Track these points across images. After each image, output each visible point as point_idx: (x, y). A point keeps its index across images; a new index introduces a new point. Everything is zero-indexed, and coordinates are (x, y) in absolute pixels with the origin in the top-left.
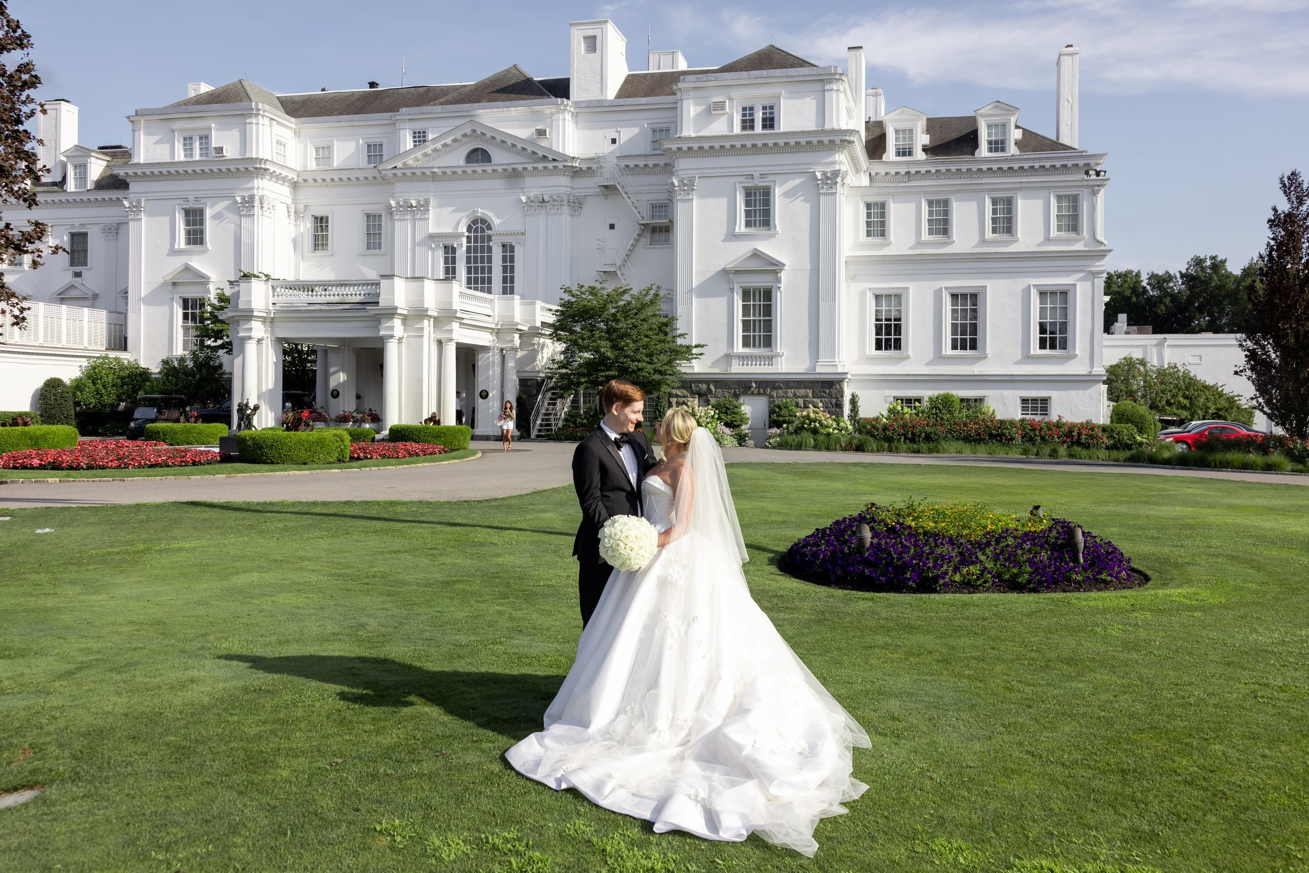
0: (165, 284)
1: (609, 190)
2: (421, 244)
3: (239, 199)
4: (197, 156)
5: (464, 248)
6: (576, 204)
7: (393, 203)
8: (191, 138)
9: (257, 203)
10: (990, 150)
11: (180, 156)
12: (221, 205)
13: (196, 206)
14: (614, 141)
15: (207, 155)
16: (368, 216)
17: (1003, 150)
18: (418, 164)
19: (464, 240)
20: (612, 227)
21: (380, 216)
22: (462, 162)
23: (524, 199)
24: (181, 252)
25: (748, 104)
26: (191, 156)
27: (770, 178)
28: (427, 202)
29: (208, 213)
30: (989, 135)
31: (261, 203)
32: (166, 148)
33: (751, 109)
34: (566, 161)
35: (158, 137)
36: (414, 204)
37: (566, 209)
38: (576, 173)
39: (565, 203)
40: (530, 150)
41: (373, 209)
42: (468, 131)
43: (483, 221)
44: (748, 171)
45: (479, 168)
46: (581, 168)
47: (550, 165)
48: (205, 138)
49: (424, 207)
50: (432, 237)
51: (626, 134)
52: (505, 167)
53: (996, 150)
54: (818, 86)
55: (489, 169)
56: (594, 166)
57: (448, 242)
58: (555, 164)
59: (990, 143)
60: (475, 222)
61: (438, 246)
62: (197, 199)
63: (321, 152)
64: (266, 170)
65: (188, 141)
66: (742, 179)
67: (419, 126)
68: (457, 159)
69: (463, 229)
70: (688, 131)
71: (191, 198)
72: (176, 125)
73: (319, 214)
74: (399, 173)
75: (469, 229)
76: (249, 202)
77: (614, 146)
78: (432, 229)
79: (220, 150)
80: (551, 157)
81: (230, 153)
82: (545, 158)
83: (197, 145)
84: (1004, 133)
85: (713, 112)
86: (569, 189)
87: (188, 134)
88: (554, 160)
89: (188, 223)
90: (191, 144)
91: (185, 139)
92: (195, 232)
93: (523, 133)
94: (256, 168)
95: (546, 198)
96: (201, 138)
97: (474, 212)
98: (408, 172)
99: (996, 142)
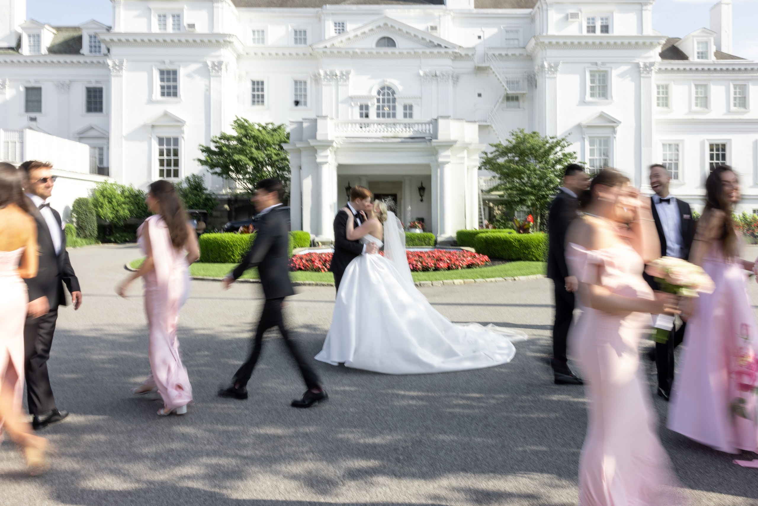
0: (145, 126)
1: (479, 70)
2: (343, 102)
3: (210, 64)
4: (170, 29)
5: (375, 107)
6: (456, 79)
7: (322, 72)
8: (165, 16)
9: (223, 67)
10: (698, 57)
11: (155, 28)
12: (194, 67)
13: (171, 67)
14: (480, 37)
15: (179, 29)
16: (296, 82)
17: (706, 58)
18: (341, 45)
19: (375, 101)
20: (480, 95)
21: (305, 83)
22: (374, 46)
23: (421, 73)
24: (157, 102)
25: (591, 16)
26: (165, 29)
27: (608, 65)
28: (348, 73)
29: (182, 73)
30: (698, 48)
31: (226, 67)
32: (144, 21)
33: (593, 19)
34: (455, 48)
35: (136, 13)
36: (338, 73)
37: (451, 82)
38: (457, 57)
39: (451, 78)
40: (428, 39)
41: (300, 77)
42: (382, 24)
43: (389, 88)
44: (594, 60)
45: (389, 50)
46: (461, 55)
47: (443, 51)
48: (177, 17)
49: (345, 76)
50: (352, 98)
51: (489, 32)
52: (409, 51)
53: (702, 58)
54: (638, 7)
55: (396, 50)
56: (470, 53)
57: (364, 102)
58: (446, 50)
59: (698, 53)
60: (383, 88)
61: (356, 105)
62: (171, 62)
63: (256, 33)
64: (230, 42)
65: (162, 18)
66: (590, 65)
67: (340, 19)
68: (371, 43)
69: (374, 93)
70: (552, 31)
71: (167, 61)
72: (152, 5)
73: (257, 78)
74: (328, 51)
75: (379, 93)
76: (218, 66)
77: (479, 41)
78: (352, 92)
79: (192, 26)
80: (443, 45)
81: (201, 28)
82: (439, 46)
83: (170, 21)
84: (707, 48)
85: (570, 20)
86: (451, 68)
87: (162, 13)
88: (446, 47)
89: (162, 80)
90: (165, 21)
91: (160, 16)
92: (169, 87)
93: (421, 26)
94: (224, 41)
95: (438, 74)
96: (173, 16)
97: (384, 81)
98: (335, 51)
99: (702, 53)
